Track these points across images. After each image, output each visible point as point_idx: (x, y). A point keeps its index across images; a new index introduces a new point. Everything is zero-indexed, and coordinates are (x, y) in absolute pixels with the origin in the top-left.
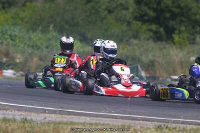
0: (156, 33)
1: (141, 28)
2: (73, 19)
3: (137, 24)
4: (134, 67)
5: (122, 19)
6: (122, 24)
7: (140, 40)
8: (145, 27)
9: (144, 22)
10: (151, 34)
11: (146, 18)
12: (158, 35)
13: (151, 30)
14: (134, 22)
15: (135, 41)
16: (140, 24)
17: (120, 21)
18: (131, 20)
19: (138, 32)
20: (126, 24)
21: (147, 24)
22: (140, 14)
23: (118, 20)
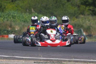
0: (93, 11)
1: (85, 9)
2: (47, 5)
3: (83, 7)
4: (79, 30)
5: (75, 4)
6: (75, 7)
7: (85, 15)
8: (87, 8)
9: (87, 5)
10: (91, 12)
11: (87, 3)
12: (94, 12)
13: (90, 10)
14: (82, 6)
15: (82, 16)
16: (84, 7)
17: (74, 5)
18: (80, 5)
19: (84, 11)
20: (77, 7)
21: (88, 7)
22: (84, 2)
23: (73, 5)
